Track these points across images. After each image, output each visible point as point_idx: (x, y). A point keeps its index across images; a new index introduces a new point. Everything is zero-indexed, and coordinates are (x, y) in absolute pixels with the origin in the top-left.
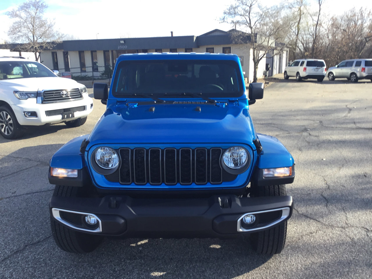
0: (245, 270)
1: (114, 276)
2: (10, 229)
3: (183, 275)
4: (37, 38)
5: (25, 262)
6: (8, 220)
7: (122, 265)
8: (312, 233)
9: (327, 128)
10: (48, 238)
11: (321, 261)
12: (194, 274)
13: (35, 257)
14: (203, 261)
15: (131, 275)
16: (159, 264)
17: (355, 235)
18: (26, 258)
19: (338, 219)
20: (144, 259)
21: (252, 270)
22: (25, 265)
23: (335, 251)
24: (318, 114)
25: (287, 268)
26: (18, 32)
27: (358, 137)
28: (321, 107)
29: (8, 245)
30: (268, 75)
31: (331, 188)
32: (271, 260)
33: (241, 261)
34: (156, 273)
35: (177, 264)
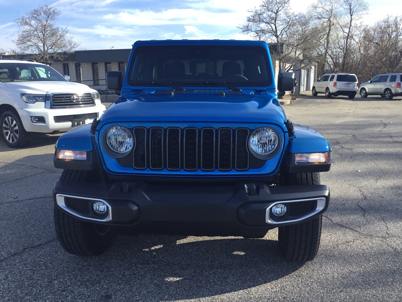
0: (273, 278)
1: (123, 280)
2: (9, 232)
3: (202, 281)
4: (48, 48)
5: (23, 264)
6: (7, 223)
7: (133, 269)
8: (348, 242)
9: (360, 142)
10: (50, 241)
11: (361, 271)
12: (215, 280)
13: (35, 260)
14: (225, 267)
15: (143, 280)
16: (175, 270)
17: (398, 245)
18: (24, 261)
19: (378, 229)
20: (158, 264)
21: (281, 278)
22: (23, 267)
23: (376, 261)
24: (350, 129)
25: (322, 277)
26: (28, 42)
27: (396, 150)
28: (353, 122)
29: (5, 248)
30: (294, 92)
31: (368, 198)
32: (303, 268)
33: (268, 268)
34: (171, 279)
35: (195, 270)
